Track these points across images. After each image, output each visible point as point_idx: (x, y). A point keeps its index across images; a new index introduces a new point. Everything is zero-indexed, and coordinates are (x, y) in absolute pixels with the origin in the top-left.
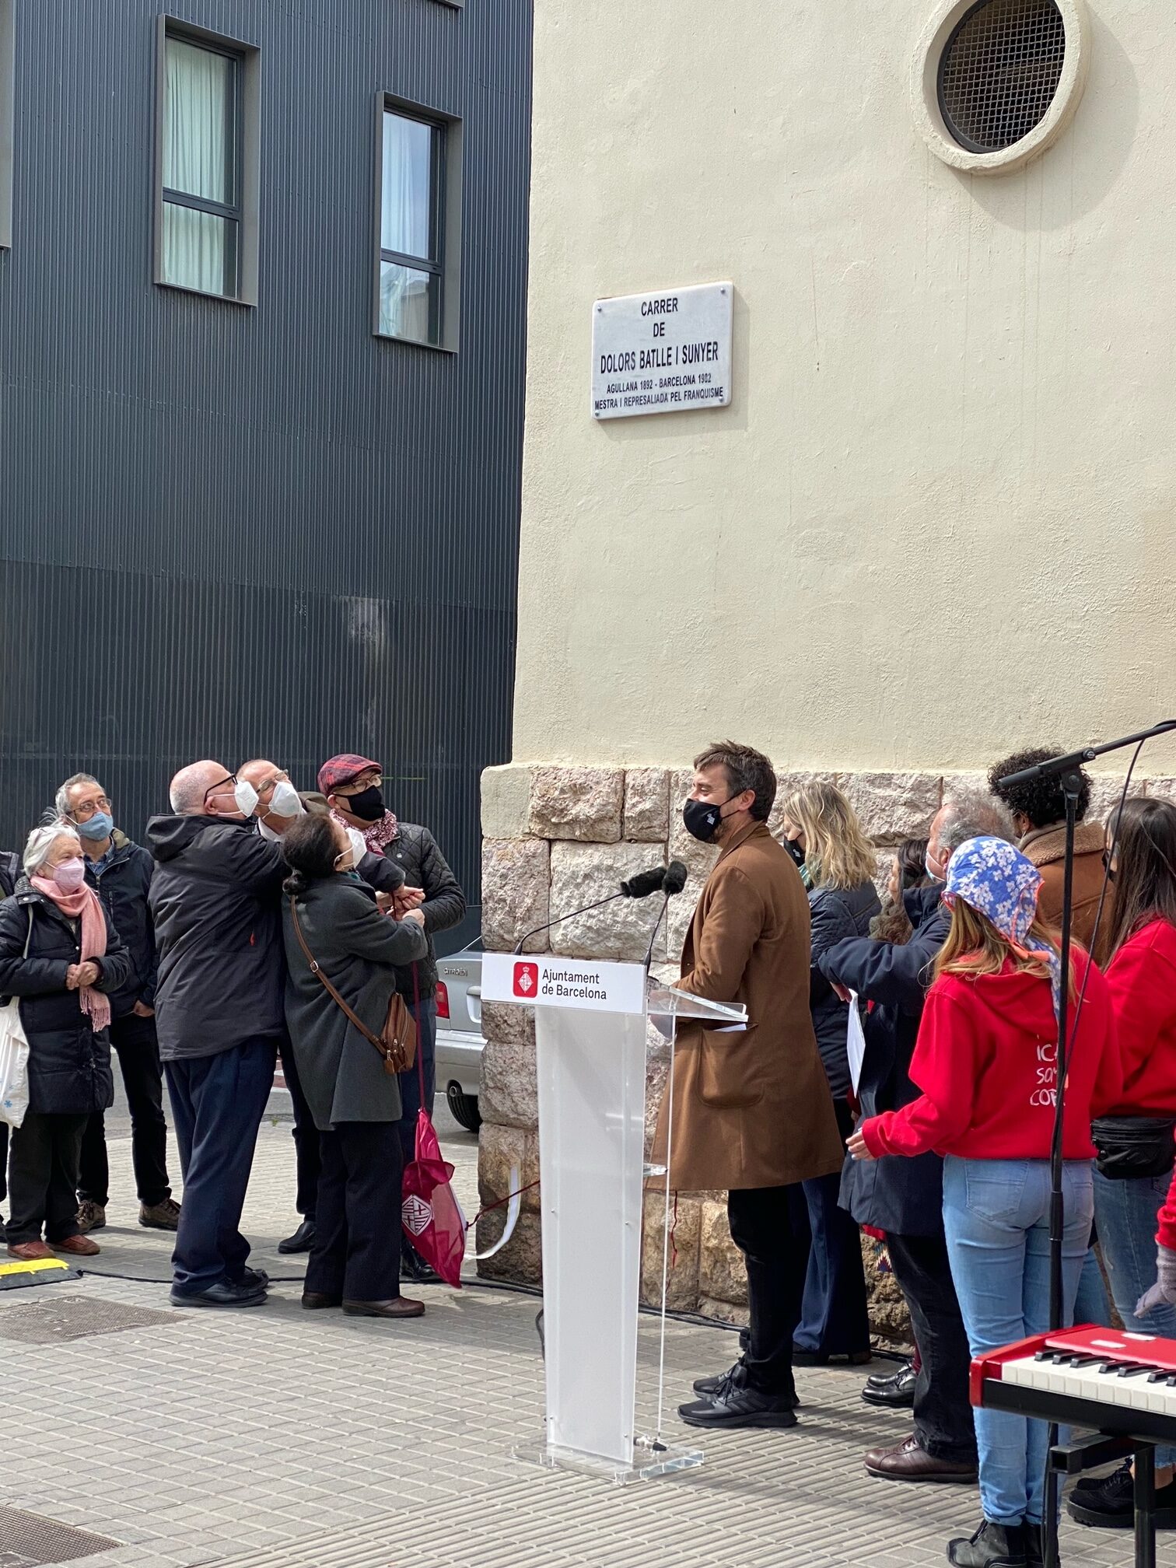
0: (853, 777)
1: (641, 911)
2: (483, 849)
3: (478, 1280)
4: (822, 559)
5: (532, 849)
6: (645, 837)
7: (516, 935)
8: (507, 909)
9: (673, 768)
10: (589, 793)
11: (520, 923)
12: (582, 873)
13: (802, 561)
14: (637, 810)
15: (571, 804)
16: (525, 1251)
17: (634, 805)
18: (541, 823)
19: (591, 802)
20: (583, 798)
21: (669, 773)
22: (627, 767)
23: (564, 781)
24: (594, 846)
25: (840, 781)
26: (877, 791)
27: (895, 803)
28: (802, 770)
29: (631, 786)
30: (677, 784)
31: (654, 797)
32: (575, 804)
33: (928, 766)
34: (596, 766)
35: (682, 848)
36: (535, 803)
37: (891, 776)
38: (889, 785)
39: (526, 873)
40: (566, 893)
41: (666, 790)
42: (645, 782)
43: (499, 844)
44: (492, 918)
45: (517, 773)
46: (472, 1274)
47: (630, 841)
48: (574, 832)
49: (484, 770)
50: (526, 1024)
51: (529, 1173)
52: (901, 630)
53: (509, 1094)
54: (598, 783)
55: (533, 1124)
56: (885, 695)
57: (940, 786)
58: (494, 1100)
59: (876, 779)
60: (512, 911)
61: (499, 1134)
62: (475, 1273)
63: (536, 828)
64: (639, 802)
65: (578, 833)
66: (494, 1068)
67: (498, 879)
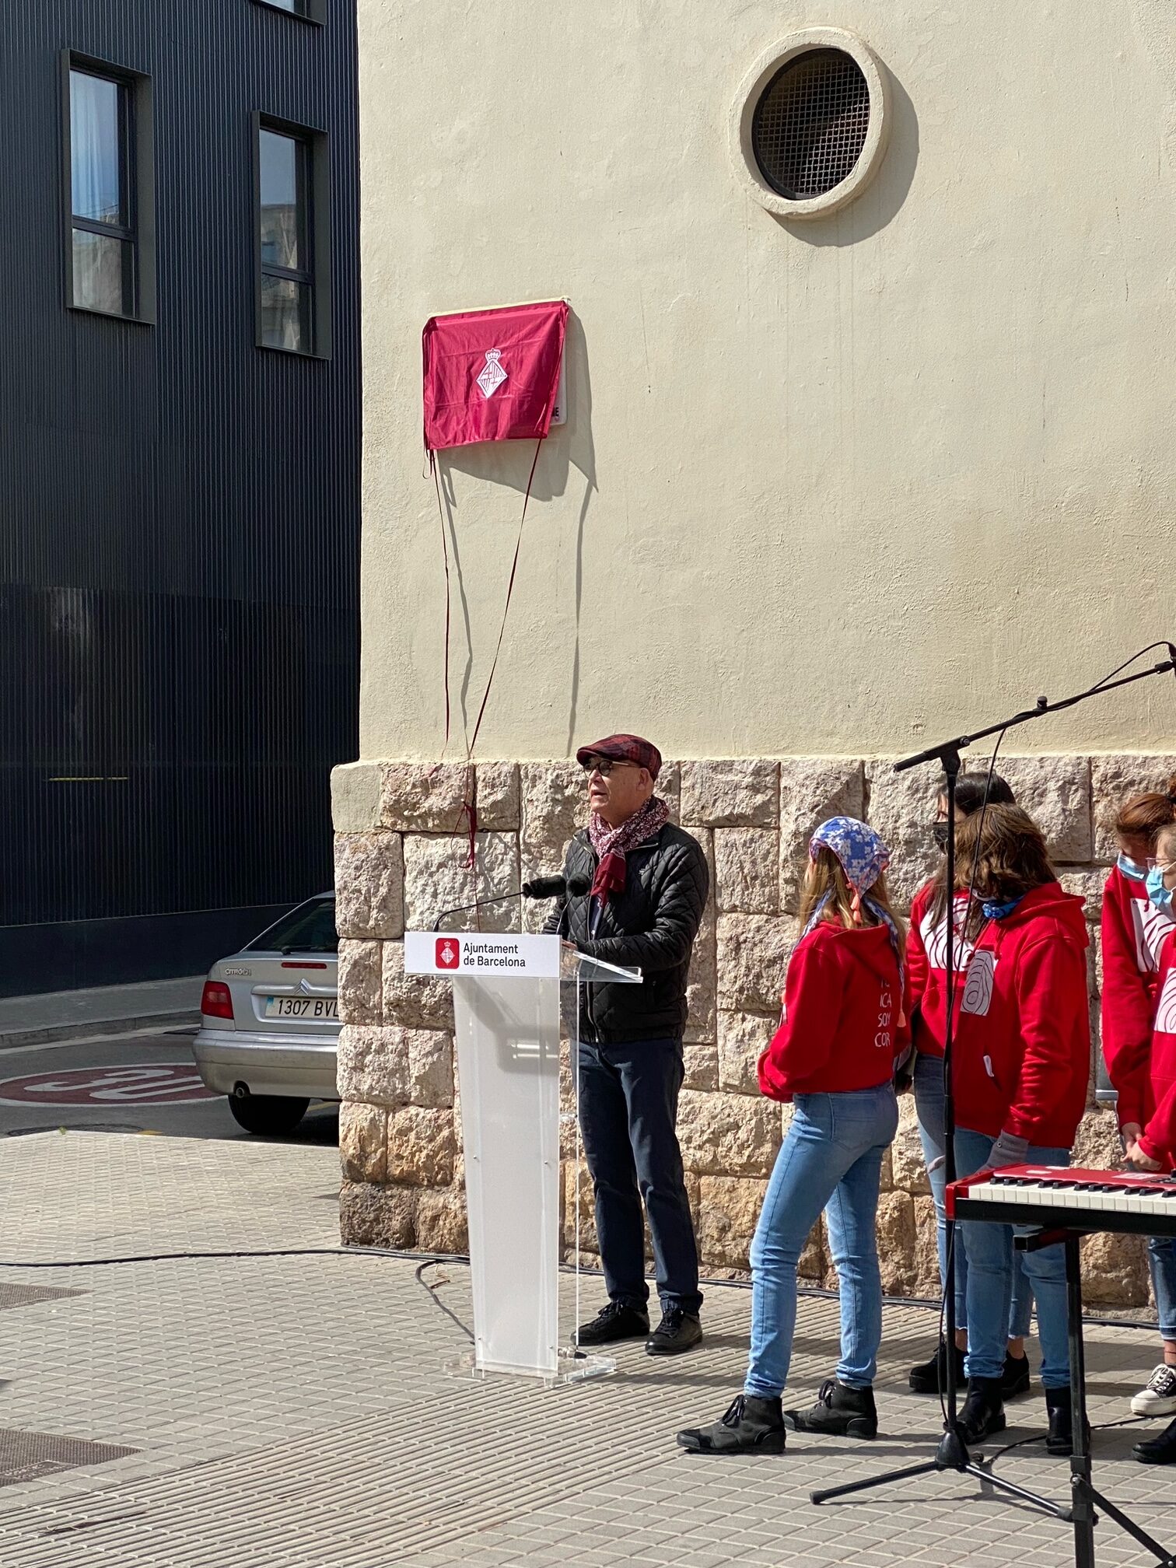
0: (696, 765)
2: (335, 843)
3: (344, 1249)
4: (659, 565)
5: (385, 842)
6: (497, 827)
7: (372, 923)
8: (362, 898)
9: (522, 761)
10: (440, 787)
11: (375, 911)
12: (436, 862)
13: (640, 567)
14: (490, 801)
15: (423, 798)
16: (390, 1219)
17: (486, 797)
18: (394, 816)
19: (443, 795)
20: (436, 791)
21: (518, 767)
22: (476, 762)
23: (415, 776)
24: (447, 836)
26: (720, 776)
27: (737, 787)
29: (482, 779)
30: (527, 777)
31: (505, 788)
32: (427, 797)
33: (766, 753)
34: (445, 762)
35: (534, 836)
36: (386, 798)
37: (732, 763)
38: (730, 771)
39: (379, 864)
40: (421, 882)
41: (516, 782)
42: (496, 775)
43: (351, 838)
44: (346, 908)
45: (367, 770)
46: (337, 1245)
47: (481, 831)
48: (427, 824)
49: (334, 769)
50: (384, 1006)
51: (390, 1146)
52: (736, 629)
53: (369, 1074)
54: (448, 777)
55: (394, 1100)
56: (723, 689)
57: (778, 770)
58: (354, 1079)
59: (718, 766)
60: (367, 901)
61: (360, 1111)
62: (339, 1244)
63: (388, 821)
64: (490, 794)
65: (430, 825)
66: (353, 1049)
67: (351, 871)
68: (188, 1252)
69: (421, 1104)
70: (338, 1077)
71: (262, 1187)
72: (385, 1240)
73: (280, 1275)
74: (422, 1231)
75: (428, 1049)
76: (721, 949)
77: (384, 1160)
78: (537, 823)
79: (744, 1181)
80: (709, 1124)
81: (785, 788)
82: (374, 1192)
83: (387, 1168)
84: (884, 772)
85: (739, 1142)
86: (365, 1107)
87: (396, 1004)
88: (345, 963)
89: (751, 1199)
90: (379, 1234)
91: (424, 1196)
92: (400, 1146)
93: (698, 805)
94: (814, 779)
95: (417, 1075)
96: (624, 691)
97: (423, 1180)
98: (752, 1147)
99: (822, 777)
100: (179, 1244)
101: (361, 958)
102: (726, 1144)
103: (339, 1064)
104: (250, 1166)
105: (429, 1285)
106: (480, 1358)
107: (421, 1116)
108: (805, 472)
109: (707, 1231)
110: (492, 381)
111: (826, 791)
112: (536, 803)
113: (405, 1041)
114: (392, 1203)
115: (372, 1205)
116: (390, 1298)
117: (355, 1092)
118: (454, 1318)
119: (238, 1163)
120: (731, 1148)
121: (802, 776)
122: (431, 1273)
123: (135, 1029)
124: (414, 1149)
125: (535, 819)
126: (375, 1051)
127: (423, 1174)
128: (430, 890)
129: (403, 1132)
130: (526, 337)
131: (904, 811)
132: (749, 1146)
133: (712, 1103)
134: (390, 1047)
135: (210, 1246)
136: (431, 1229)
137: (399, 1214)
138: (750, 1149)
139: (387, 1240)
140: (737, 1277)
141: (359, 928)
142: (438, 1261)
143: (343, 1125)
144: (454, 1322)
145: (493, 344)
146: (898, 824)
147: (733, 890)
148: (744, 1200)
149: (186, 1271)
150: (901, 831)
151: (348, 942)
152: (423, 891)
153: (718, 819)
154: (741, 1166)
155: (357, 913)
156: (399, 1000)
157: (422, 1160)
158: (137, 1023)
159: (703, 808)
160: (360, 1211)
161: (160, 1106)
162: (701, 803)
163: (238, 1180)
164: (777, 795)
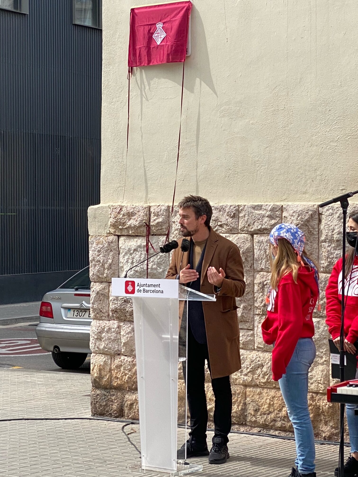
0: (246, 206)
1: (158, 263)
2: (89, 240)
3: (92, 418)
4: (231, 118)
5: (111, 240)
6: (160, 233)
7: (105, 275)
8: (101, 264)
10: (135, 215)
11: (106, 270)
12: (133, 249)
13: (222, 119)
14: (156, 222)
15: (127, 220)
16: (112, 405)
17: (154, 220)
18: (115, 228)
19: (136, 219)
20: (133, 218)
21: (169, 207)
22: (151, 205)
23: (124, 211)
24: (138, 237)
25: (241, 208)
26: (256, 212)
27: (263, 216)
28: (225, 204)
29: (153, 212)
31: (163, 217)
32: (129, 220)
33: (276, 201)
34: (137, 204)
35: (175, 237)
36: (112, 220)
37: (262, 206)
38: (261, 209)
39: (109, 250)
40: (126, 257)
41: (168, 214)
42: (159, 210)
43: (96, 238)
44: (94, 269)
45: (103, 208)
46: (89, 416)
47: (153, 235)
48: (129, 232)
49: (89, 208)
50: (110, 312)
51: (113, 373)
52: (264, 147)
53: (104, 341)
54: (139, 211)
55: (114, 353)
56: (258, 173)
57: (282, 209)
58: (97, 344)
59: (255, 207)
60: (103, 265)
61: (99, 358)
62: (90, 415)
63: (112, 231)
64: (156, 219)
65: (130, 232)
66: (96, 331)
67: (96, 252)
68: (24, 418)
69: (125, 355)
70: (90, 343)
71: (61, 391)
72: (110, 414)
73: (63, 428)
74: (126, 411)
75: (129, 331)
76: (256, 288)
77: (109, 379)
78: (176, 232)
79: (265, 390)
80: (250, 364)
81: (285, 217)
82: (105, 393)
83: (111, 382)
84: (327, 210)
85: (263, 373)
86: (102, 356)
87: (115, 311)
88: (94, 293)
89: (268, 398)
90: (107, 411)
91: (127, 395)
92: (117, 373)
93: (246, 224)
94: (297, 213)
95: (124, 342)
96: (215, 173)
97: (127, 388)
98: (269, 375)
99: (300, 212)
100: (21, 414)
101: (100, 291)
102: (257, 373)
103: (91, 337)
104: (57, 382)
105: (127, 433)
106: (143, 464)
107: (126, 360)
108: (295, 77)
109: (249, 411)
110: (160, 37)
111: (302, 218)
112: (176, 223)
113: (119, 327)
114: (113, 398)
115: (104, 399)
116: (109, 439)
117: (97, 349)
118: (136, 447)
119: (52, 381)
120: (260, 375)
121: (292, 211)
122: (128, 429)
123: (16, 323)
124: (123, 374)
125: (176, 230)
126: (106, 331)
127: (126, 385)
128: (130, 261)
129: (119, 367)
130: (174, 17)
131: (336, 227)
132: (267, 374)
133: (251, 355)
134: (113, 330)
135: (34, 416)
136: (130, 409)
137: (116, 403)
138: (268, 376)
139: (111, 414)
140: (262, 431)
141: (99, 277)
142: (132, 423)
143: (92, 363)
144: (135, 449)
145: (159, 20)
146: (333, 233)
147: (262, 262)
148: (265, 398)
149: (22, 426)
150: (335, 236)
151: (95, 284)
152: (127, 262)
153: (255, 230)
154: (264, 383)
155: (98, 271)
156: (116, 309)
157: (126, 379)
158: (17, 321)
159: (249, 225)
160: (99, 401)
161: (23, 356)
162: (248, 223)
163: (51, 388)
164: (281, 220)
